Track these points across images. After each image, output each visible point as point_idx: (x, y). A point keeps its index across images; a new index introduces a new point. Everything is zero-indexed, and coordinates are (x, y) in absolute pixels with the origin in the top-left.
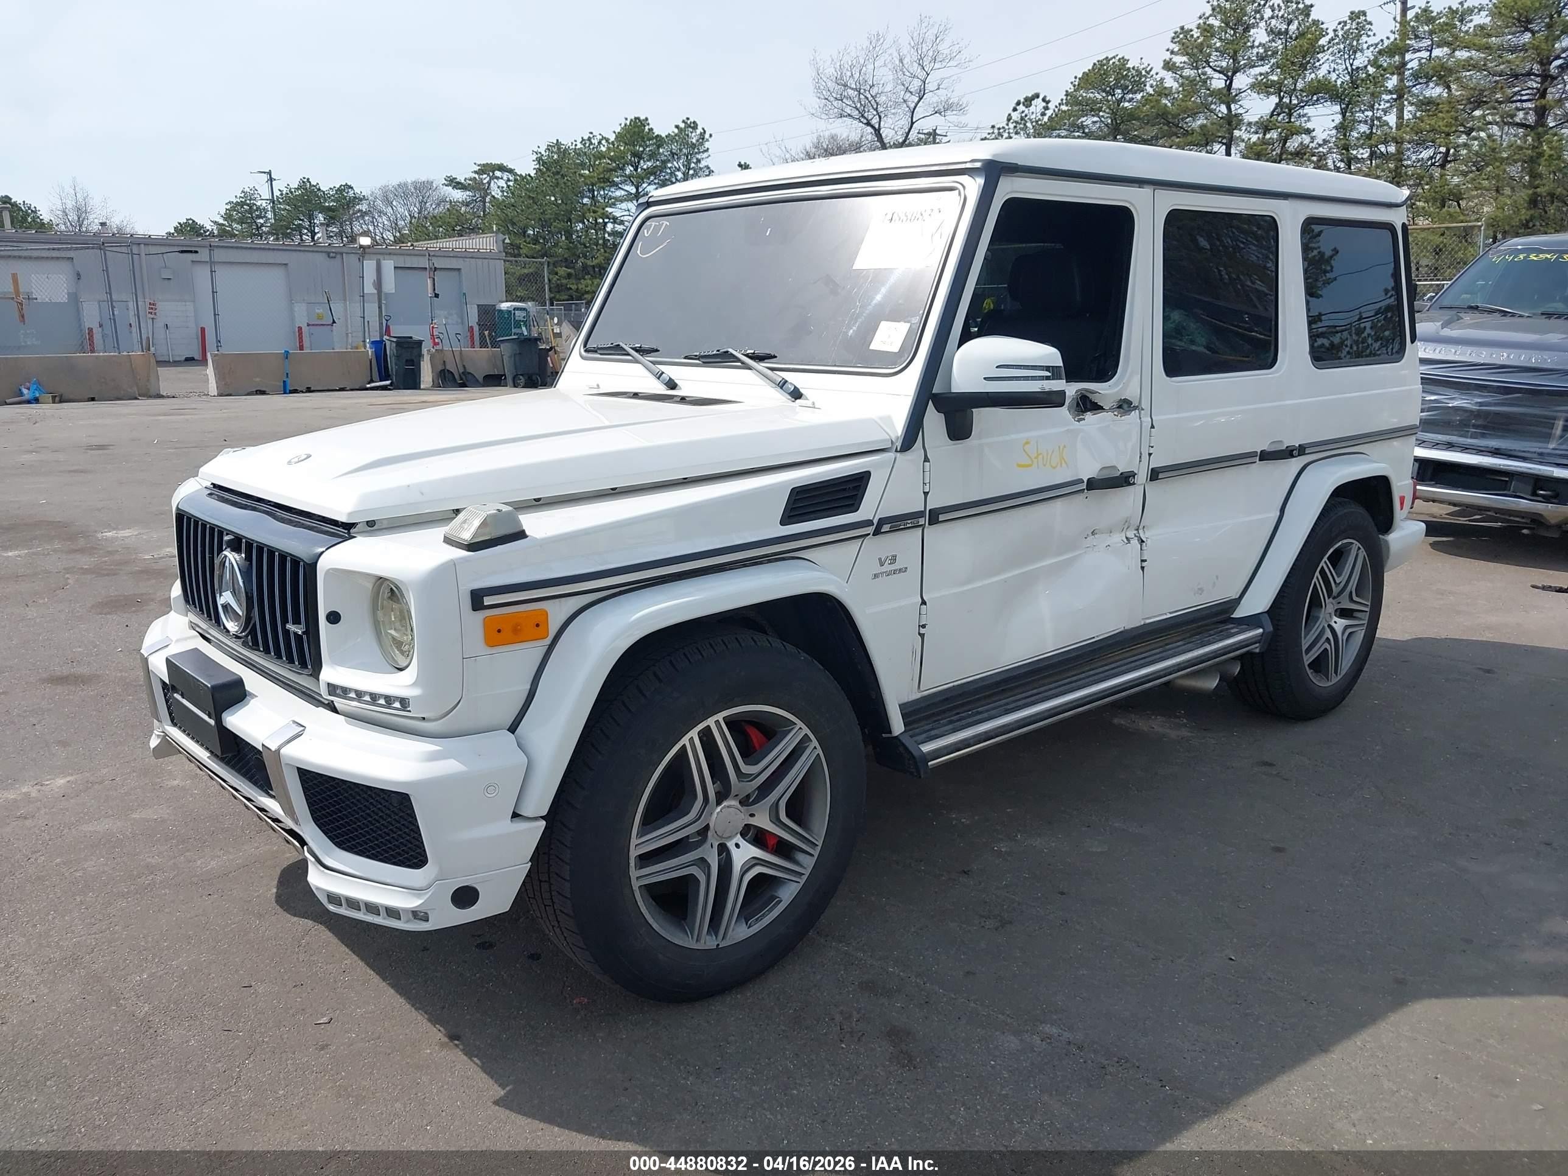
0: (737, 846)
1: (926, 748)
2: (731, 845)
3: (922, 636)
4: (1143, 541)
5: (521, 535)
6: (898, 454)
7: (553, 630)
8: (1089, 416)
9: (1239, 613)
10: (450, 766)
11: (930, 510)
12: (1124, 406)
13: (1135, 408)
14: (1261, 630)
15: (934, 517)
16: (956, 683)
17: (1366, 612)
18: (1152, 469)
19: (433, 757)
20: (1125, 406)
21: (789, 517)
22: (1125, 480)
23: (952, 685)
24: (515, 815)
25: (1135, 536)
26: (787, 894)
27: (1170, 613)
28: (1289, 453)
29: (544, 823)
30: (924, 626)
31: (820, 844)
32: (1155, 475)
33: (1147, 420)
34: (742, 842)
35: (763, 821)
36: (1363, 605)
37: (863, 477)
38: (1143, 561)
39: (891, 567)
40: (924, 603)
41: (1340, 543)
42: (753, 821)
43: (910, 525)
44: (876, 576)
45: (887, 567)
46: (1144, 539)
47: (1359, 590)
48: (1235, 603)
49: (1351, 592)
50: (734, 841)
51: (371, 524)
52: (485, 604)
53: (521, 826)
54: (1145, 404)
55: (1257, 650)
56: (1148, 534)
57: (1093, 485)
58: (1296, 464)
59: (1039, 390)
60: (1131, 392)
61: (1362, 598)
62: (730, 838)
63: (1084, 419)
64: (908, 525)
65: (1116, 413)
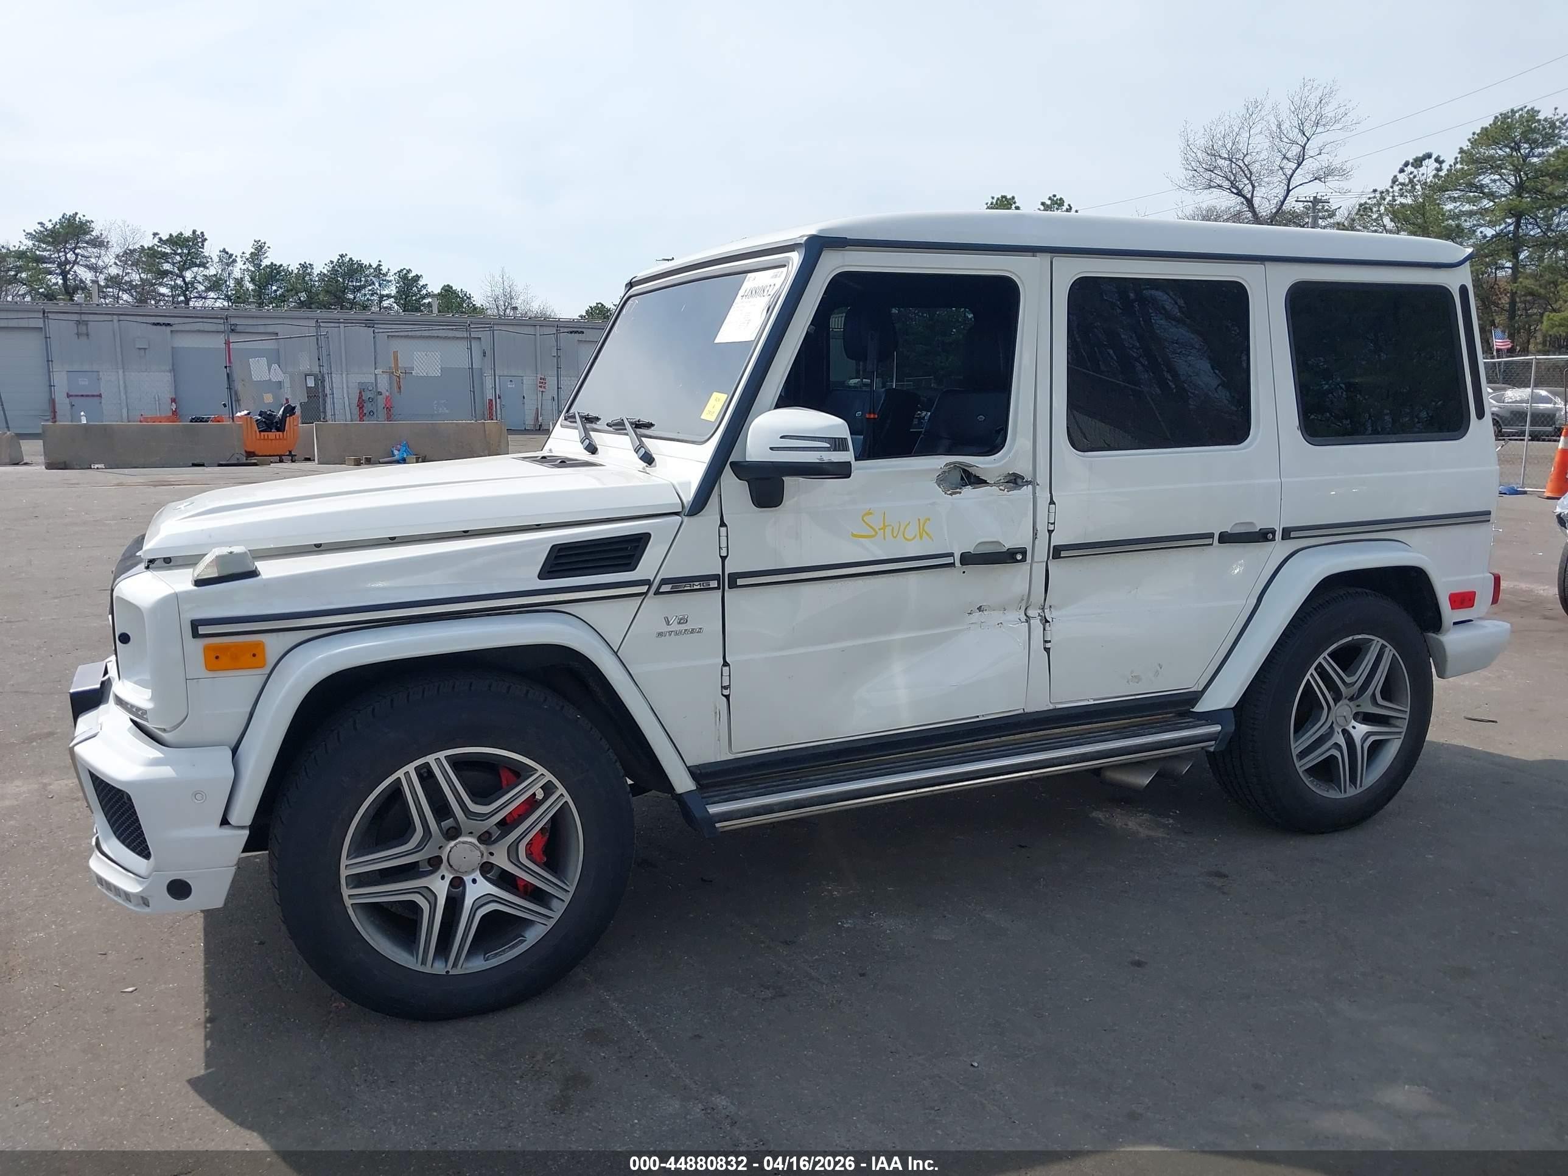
0: (474, 881)
1: (713, 810)
2: (467, 879)
3: (727, 697)
4: (1047, 621)
5: (254, 574)
6: (686, 519)
7: (271, 660)
8: (968, 491)
9: (1201, 707)
10: (166, 772)
11: (729, 574)
12: (1015, 481)
13: (1028, 483)
14: (1218, 728)
15: (733, 581)
16: (781, 749)
17: (1405, 719)
18: (1054, 546)
19: (155, 762)
20: (1019, 481)
21: (549, 572)
22: (1012, 557)
23: (776, 749)
24: (225, 822)
25: (1039, 615)
26: (533, 936)
27: (1094, 700)
28: (1264, 536)
29: (247, 832)
30: (726, 688)
31: (572, 889)
32: (1057, 552)
33: (1043, 497)
34: (480, 879)
35: (501, 860)
36: (1402, 711)
37: (641, 538)
38: (1046, 642)
39: (684, 627)
40: (725, 664)
41: (1350, 638)
42: (492, 860)
43: (698, 587)
44: (660, 634)
45: (675, 627)
46: (1050, 620)
47: (1388, 692)
48: (1195, 697)
49: (1374, 695)
50: (473, 876)
51: (167, 561)
52: (200, 633)
53: (226, 832)
54: (1042, 478)
55: (1212, 749)
56: (1055, 613)
57: (968, 559)
58: (1279, 549)
59: (818, 461)
60: (1023, 468)
61: (1390, 701)
62: (466, 873)
63: (960, 493)
64: (695, 587)
65: (1001, 487)
